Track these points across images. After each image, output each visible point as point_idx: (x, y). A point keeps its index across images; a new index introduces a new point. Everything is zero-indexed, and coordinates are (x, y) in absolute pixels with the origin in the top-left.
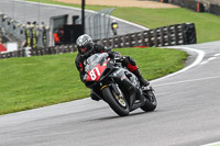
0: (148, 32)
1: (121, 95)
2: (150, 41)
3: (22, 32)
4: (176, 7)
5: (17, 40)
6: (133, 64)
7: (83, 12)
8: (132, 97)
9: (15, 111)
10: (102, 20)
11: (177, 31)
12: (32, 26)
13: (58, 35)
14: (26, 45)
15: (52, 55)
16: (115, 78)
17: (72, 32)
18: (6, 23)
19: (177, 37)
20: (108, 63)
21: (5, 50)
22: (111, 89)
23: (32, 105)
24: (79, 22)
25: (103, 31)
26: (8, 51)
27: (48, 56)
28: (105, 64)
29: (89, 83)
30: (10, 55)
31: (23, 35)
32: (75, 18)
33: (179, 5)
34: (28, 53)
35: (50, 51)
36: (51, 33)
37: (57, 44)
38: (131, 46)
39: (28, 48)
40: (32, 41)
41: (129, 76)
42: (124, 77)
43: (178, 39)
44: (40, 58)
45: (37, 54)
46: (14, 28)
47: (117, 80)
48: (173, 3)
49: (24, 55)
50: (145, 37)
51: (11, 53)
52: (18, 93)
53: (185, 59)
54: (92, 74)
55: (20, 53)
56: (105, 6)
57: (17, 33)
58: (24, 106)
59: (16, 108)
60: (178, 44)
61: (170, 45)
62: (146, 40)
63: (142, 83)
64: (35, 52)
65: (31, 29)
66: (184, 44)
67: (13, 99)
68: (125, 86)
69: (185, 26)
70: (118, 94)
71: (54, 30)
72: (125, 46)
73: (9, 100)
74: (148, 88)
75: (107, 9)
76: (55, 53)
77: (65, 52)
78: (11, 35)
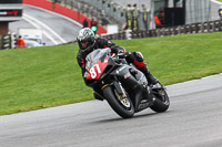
1: (125, 95)
3: (122, 15)
5: (117, 23)
6: (140, 60)
8: (138, 97)
12: (133, 8)
13: (159, 17)
14: (127, 28)
15: (153, 38)
16: (118, 76)
17: (173, 15)
18: (106, 5)
20: (110, 59)
21: (106, 32)
22: (113, 88)
24: (180, 5)
25: (204, 15)
26: (108, 33)
27: (149, 39)
28: (106, 61)
29: (89, 82)
31: (124, 18)
34: (128, 35)
35: (151, 34)
36: (152, 16)
37: (158, 27)
39: (129, 30)
40: (132, 23)
41: (134, 74)
42: (129, 75)
44: (140, 40)
45: (138, 37)
46: (115, 10)
47: (121, 78)
49: (124, 38)
51: (111, 36)
54: (92, 71)
55: (121, 36)
57: (117, 16)
63: (151, 81)
64: (136, 34)
65: (132, 12)
68: (129, 85)
70: (121, 94)
71: (155, 13)
74: (159, 86)
76: (156, 35)
77: (166, 34)
78: (112, 18)
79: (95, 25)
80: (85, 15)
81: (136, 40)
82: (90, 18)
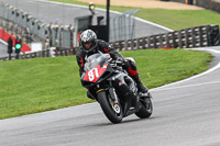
0: (173, 33)
1: (117, 101)
2: (174, 42)
3: (46, 32)
4: (200, 9)
5: (41, 40)
6: (134, 68)
7: (108, 13)
9: (40, 111)
10: (127, 21)
11: (202, 33)
19: (202, 38)
23: (56, 106)
24: (104, 22)
25: (127, 32)
26: (33, 51)
30: (35, 55)
32: (100, 19)
33: (203, 7)
34: (52, 53)
35: (75, 52)
36: (75, 34)
38: (156, 47)
39: (53, 48)
42: (123, 82)
43: (202, 40)
44: (64, 58)
46: (39, 28)
48: (197, 5)
49: (48, 55)
50: (170, 38)
51: (35, 53)
52: (43, 93)
53: (209, 61)
55: (45, 53)
56: (129, 8)
57: (42, 33)
58: (48, 106)
59: (40, 108)
60: (202, 46)
61: (194, 46)
62: (171, 41)
63: (140, 89)
64: (60, 52)
66: (208, 45)
67: (38, 99)
69: (209, 28)
70: (114, 100)
72: (150, 47)
73: (33, 100)
75: (132, 11)
78: (36, 36)
79: (20, 42)
80: (10, 33)
81: (60, 58)
82: (14, 36)
